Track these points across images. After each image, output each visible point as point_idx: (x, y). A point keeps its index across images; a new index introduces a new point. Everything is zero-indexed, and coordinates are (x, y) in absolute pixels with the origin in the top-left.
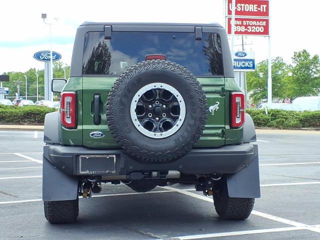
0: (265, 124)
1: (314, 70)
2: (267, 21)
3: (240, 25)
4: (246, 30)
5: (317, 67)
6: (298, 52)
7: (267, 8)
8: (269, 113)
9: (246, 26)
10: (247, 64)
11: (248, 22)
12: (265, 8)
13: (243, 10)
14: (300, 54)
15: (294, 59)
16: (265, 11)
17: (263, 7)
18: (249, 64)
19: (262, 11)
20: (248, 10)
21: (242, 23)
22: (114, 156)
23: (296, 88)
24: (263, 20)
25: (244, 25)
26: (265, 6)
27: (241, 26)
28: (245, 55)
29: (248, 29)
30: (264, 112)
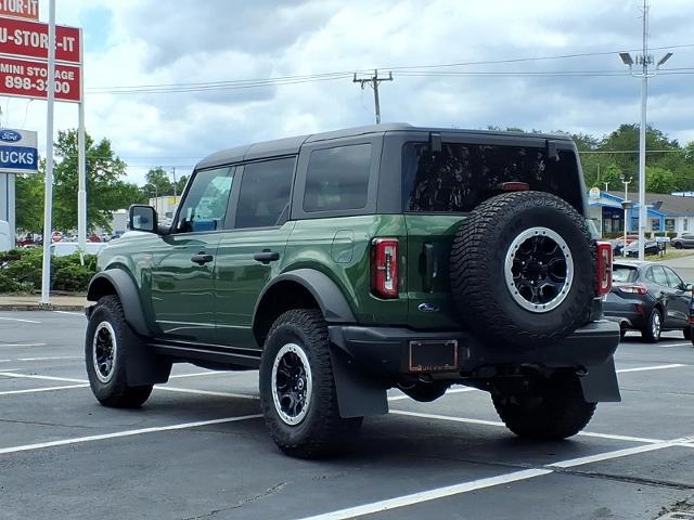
0: (80, 286)
1: (100, 172)
2: (76, 71)
3: (20, 75)
4: (34, 86)
5: (106, 166)
6: (67, 133)
7: (76, 44)
8: (86, 263)
9: (34, 79)
10: (21, 157)
11: (37, 69)
12: (71, 45)
13: (26, 44)
14: (71, 136)
15: (60, 146)
16: (71, 50)
17: (68, 42)
18: (25, 157)
19: (65, 49)
20: (36, 46)
21: (26, 71)
22: (455, 342)
23: (64, 209)
24: (68, 69)
25: (28, 77)
26: (71, 40)
27: (22, 77)
28: (19, 138)
29: (37, 85)
30: (78, 261)
